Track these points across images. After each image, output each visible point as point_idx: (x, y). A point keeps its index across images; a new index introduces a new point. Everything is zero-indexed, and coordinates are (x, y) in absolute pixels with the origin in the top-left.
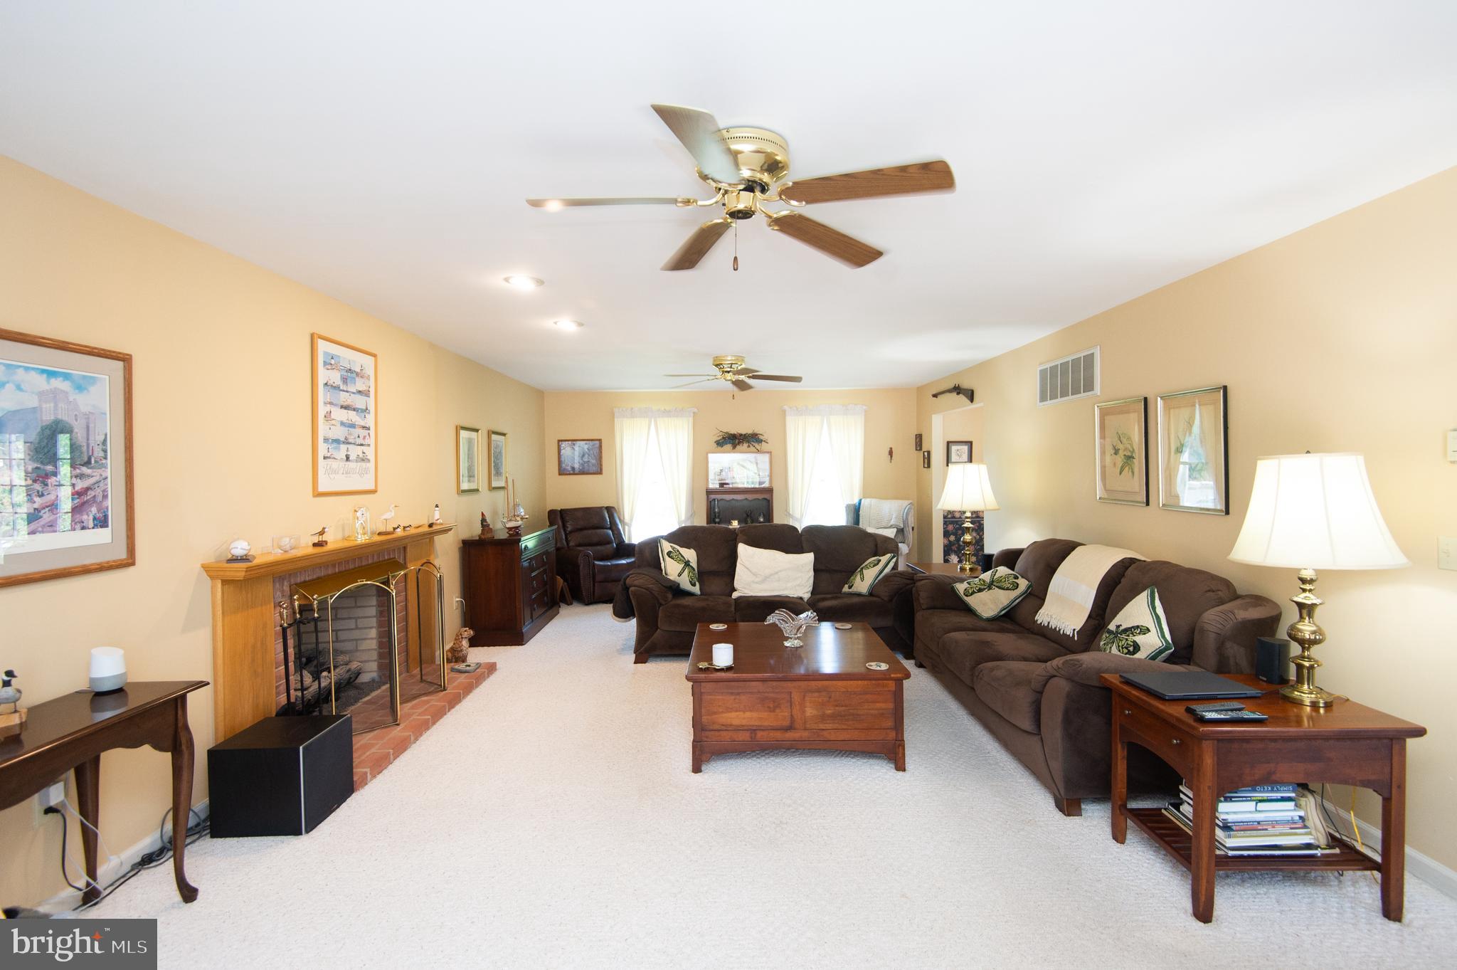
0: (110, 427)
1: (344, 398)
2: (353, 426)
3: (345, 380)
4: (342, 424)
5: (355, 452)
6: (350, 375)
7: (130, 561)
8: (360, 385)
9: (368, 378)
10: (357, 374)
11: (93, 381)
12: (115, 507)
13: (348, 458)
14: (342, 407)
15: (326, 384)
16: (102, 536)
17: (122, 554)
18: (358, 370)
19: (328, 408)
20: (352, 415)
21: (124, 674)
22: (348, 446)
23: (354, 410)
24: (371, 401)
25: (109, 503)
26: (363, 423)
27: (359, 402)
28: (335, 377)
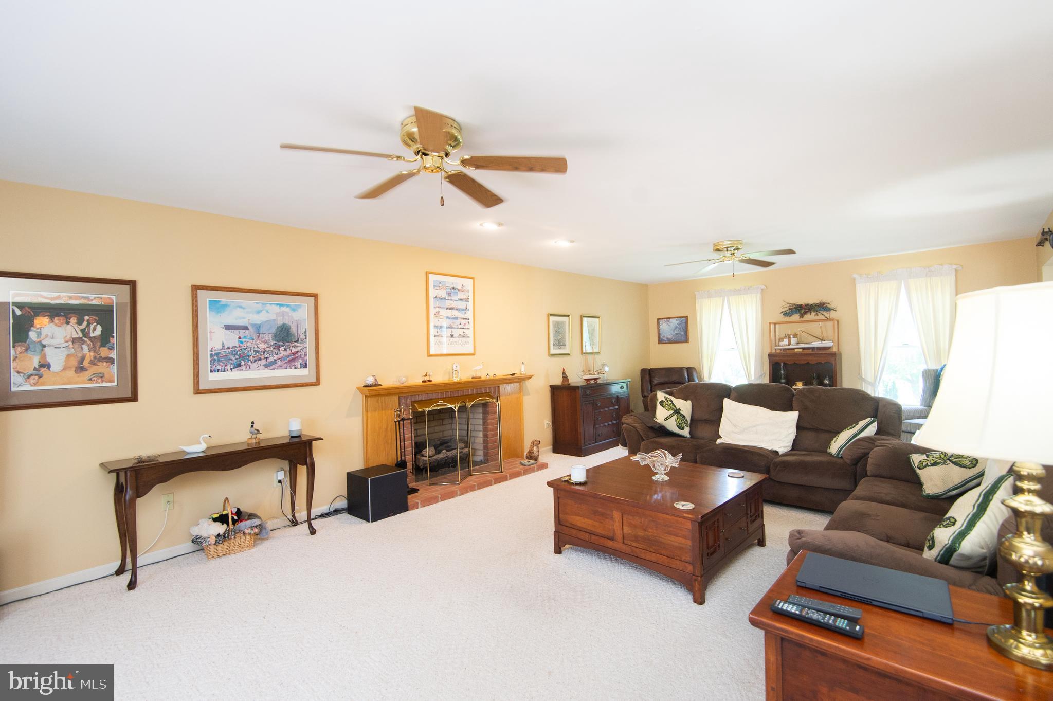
0: (307, 325)
1: (448, 304)
2: (456, 318)
3: (449, 294)
4: (448, 317)
5: (456, 332)
6: (453, 290)
7: (317, 383)
8: (461, 295)
9: (468, 291)
10: (459, 290)
11: (299, 306)
12: (310, 359)
13: (452, 336)
14: (447, 309)
15: (436, 297)
16: (305, 372)
17: (314, 380)
18: (460, 287)
19: (437, 310)
20: (456, 313)
21: (300, 430)
22: (452, 329)
23: (457, 310)
24: (470, 305)
25: (307, 357)
26: (464, 317)
27: (461, 305)
28: (443, 293)
